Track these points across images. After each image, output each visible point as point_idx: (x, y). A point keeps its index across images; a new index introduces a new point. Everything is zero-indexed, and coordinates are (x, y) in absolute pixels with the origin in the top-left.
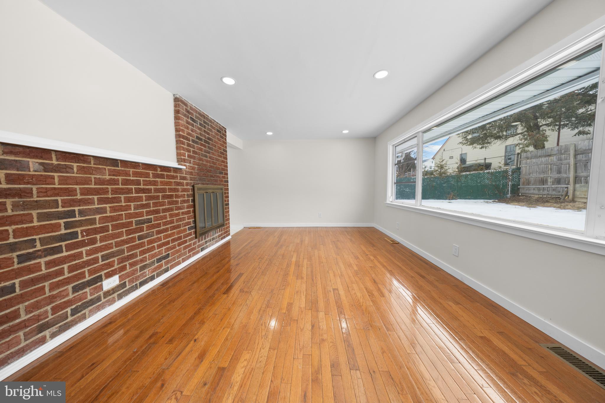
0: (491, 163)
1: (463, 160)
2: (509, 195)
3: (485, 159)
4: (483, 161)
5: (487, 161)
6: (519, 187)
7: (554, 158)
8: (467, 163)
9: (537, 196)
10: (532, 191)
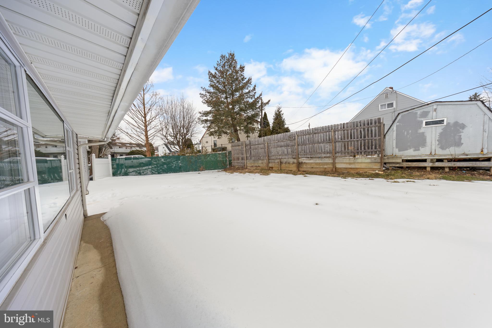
0: (227, 147)
1: (215, 145)
2: (228, 167)
3: (222, 145)
4: (221, 146)
5: (223, 146)
6: (232, 162)
7: (240, 147)
8: (217, 146)
9: (237, 166)
10: (236, 164)
